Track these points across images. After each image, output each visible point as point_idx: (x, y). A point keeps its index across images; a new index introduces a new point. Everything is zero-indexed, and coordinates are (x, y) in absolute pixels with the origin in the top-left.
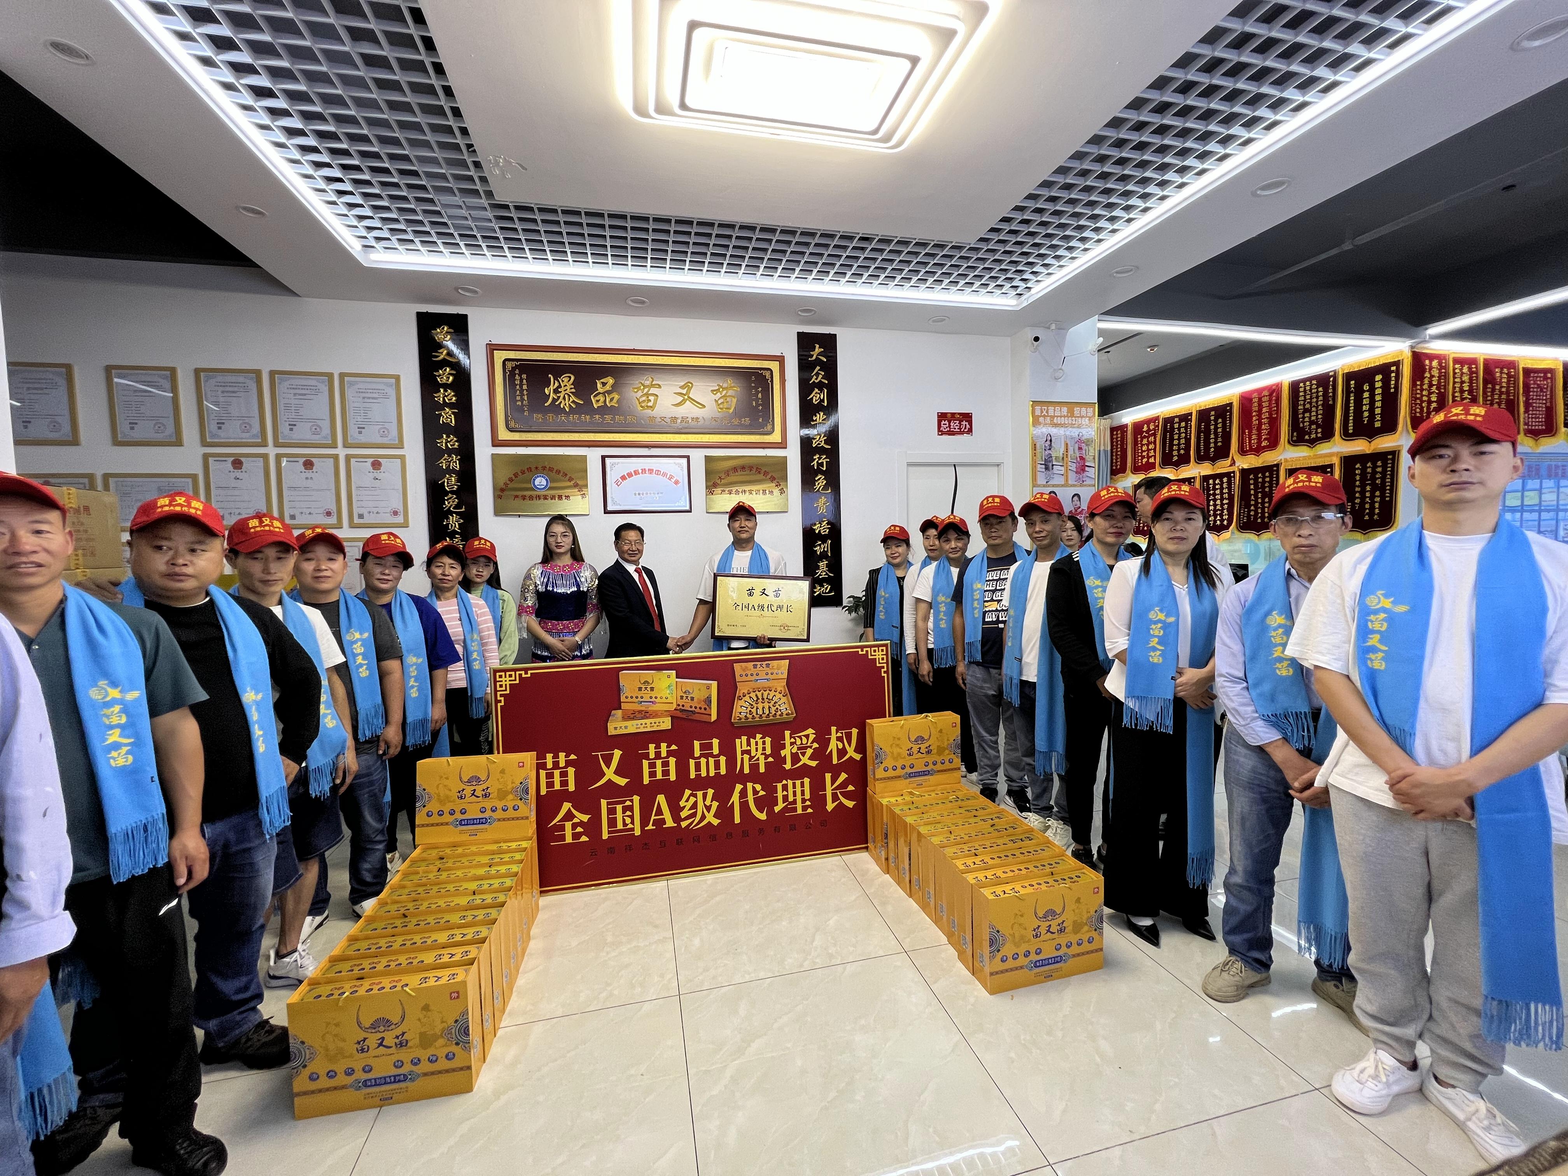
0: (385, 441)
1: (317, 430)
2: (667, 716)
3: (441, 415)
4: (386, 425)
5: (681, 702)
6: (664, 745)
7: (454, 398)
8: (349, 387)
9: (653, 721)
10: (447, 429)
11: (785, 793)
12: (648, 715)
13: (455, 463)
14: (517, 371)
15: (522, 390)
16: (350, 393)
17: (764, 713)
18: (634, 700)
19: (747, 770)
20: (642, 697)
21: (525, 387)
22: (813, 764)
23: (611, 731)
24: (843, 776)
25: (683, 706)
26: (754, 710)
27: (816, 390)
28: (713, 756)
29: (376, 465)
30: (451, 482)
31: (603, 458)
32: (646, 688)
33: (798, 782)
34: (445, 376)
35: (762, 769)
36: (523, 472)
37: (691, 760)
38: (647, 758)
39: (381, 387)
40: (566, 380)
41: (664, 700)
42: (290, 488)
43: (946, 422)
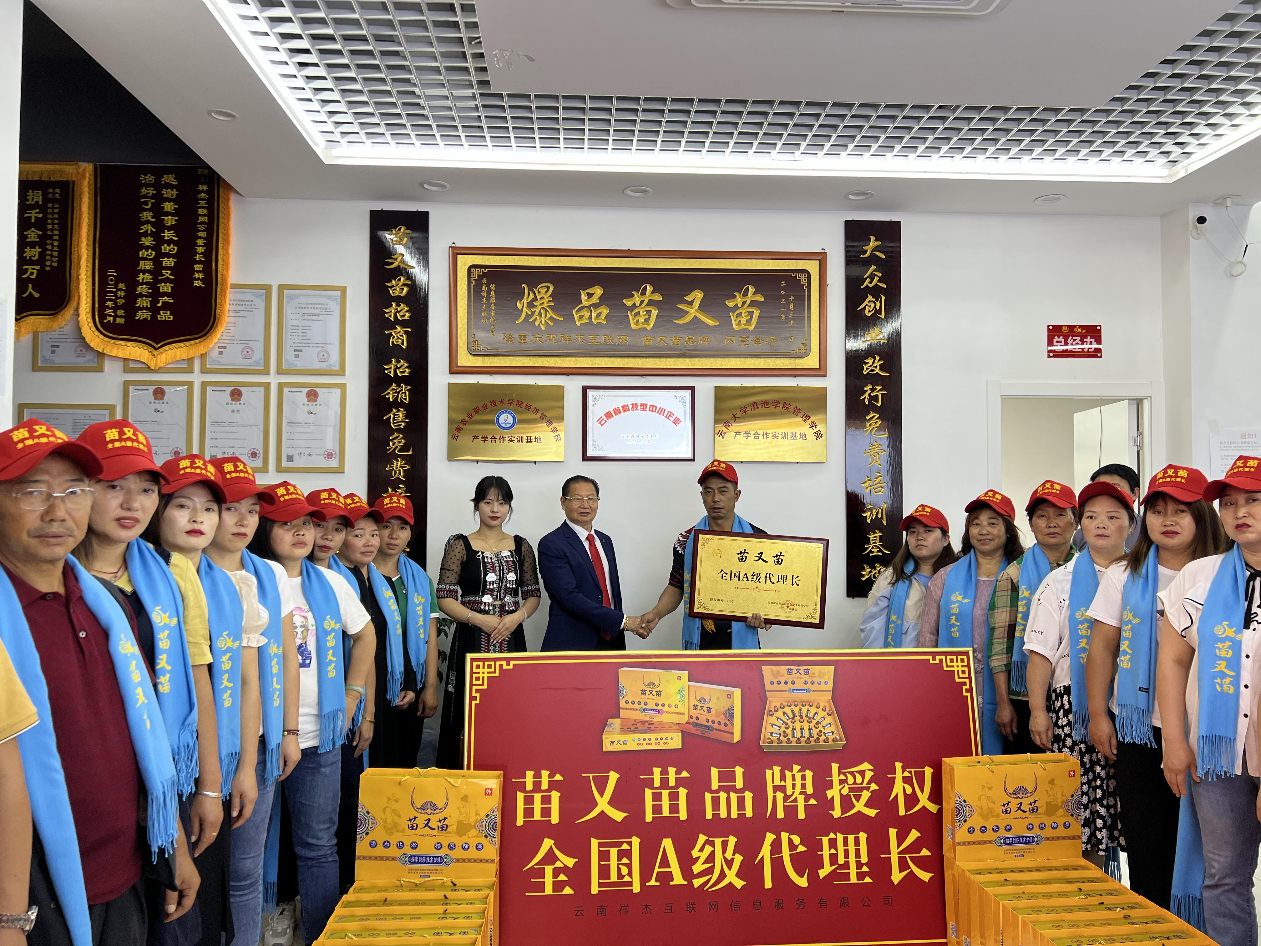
0: (324, 366)
1: (247, 354)
2: (676, 731)
3: (391, 334)
4: (328, 347)
5: (694, 713)
6: (672, 771)
7: (408, 315)
8: (288, 302)
9: (659, 736)
10: (397, 352)
11: (833, 851)
12: (653, 727)
13: (404, 393)
14: (484, 281)
15: (489, 304)
16: (289, 310)
17: (802, 736)
18: (636, 706)
19: (780, 815)
20: (646, 704)
21: (493, 300)
22: (872, 813)
23: (607, 747)
24: (914, 834)
25: (697, 718)
26: (789, 731)
27: (870, 298)
28: (737, 791)
29: (312, 396)
30: (398, 417)
31: (585, 389)
32: (651, 692)
33: (851, 838)
34: (398, 288)
35: (801, 815)
36: (485, 407)
37: (706, 793)
38: (651, 786)
39: (325, 301)
40: (543, 291)
41: (673, 709)
42: (215, 423)
43: (1061, 339)
